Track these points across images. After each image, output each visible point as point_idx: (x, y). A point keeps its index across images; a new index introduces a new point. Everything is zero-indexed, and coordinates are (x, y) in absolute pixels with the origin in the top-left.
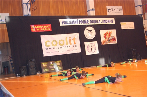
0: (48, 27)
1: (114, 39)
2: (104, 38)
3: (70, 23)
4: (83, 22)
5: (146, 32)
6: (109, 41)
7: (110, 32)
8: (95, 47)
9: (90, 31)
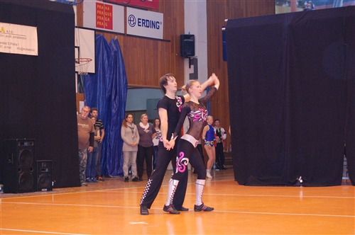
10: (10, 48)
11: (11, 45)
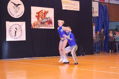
1: (50, 22)
5: (93, 17)
6: (43, 23)
7: (45, 11)
8: (21, 31)
9: (17, 6)
10: (71, 8)
11: (71, 7)
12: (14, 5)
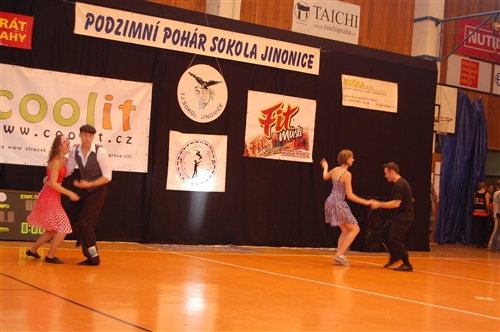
0: (19, 26)
1: (301, 142)
2: (261, 131)
3: (121, 30)
4: (183, 39)
5: (437, 135)
6: (279, 144)
7: (289, 107)
8: (214, 162)
9: (205, 87)
10: (368, 103)
11: (370, 101)
12: (198, 84)
